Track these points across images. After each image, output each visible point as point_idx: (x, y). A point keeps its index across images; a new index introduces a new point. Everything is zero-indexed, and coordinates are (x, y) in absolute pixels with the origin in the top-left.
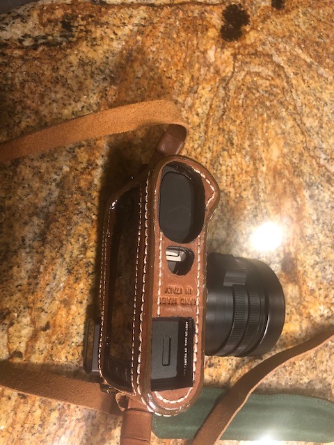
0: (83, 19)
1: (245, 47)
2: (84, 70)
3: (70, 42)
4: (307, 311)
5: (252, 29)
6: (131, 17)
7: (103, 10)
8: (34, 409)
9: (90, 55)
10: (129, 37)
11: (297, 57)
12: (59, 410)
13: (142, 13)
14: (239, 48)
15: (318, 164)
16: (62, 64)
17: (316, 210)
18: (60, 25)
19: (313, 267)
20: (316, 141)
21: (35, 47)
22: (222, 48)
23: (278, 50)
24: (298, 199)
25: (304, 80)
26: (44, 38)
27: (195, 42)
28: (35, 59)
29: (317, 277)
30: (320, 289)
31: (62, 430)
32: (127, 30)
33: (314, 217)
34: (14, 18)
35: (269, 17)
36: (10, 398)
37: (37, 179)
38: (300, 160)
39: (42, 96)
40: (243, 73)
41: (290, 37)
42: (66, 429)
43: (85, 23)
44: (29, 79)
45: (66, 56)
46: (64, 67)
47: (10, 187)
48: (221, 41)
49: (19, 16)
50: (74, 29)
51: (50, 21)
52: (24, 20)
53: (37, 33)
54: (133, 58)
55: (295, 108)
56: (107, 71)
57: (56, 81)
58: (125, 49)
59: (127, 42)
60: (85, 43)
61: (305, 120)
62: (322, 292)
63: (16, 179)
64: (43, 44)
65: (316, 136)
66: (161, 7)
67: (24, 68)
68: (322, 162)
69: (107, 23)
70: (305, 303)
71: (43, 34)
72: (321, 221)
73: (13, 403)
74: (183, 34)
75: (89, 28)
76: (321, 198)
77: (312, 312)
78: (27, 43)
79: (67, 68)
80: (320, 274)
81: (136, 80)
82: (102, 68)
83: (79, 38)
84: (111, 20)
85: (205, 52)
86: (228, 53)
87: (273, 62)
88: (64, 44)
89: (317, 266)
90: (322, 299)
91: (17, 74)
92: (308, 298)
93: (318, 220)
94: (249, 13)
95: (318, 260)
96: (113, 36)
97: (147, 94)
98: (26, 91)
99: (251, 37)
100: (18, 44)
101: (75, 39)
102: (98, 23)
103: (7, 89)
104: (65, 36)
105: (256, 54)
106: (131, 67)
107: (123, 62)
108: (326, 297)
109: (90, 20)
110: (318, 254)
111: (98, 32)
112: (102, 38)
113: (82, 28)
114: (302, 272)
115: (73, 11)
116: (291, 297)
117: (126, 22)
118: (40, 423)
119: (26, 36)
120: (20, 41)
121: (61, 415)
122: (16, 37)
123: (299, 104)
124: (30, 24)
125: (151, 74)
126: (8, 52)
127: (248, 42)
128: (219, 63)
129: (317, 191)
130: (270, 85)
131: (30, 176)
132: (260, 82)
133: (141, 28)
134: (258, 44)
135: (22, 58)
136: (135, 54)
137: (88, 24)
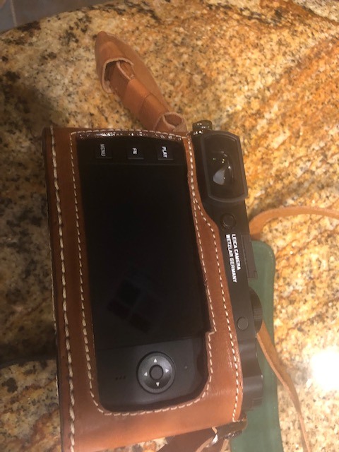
0: (292, 15)
2: (279, 48)
3: (277, 25)
6: (329, 29)
7: (310, 15)
9: (287, 40)
10: (323, 41)
16: (264, 37)
18: (273, 12)
21: (250, 18)
26: (259, 15)
28: (246, 25)
32: (323, 36)
37: (215, 104)
39: (242, 51)
43: (293, 18)
44: (237, 36)
45: (270, 33)
46: (265, 40)
50: (283, 19)
51: (267, 6)
53: (255, 10)
54: (320, 56)
56: (297, 56)
57: (256, 46)
58: (317, 47)
59: (320, 44)
60: (287, 30)
64: (257, 19)
67: (237, 28)
69: (310, 25)
71: (259, 12)
75: (294, 22)
78: (246, 13)
79: (268, 42)
81: (318, 73)
82: (294, 52)
83: (284, 26)
84: (313, 25)
88: (272, 25)
91: (231, 30)
96: (310, 35)
97: (322, 85)
98: (232, 43)
100: (239, 11)
101: (281, 25)
102: (302, 22)
103: (218, 36)
104: (275, 21)
106: (317, 61)
107: (312, 56)
109: (297, 18)
111: (300, 28)
112: (302, 33)
113: (290, 21)
115: (287, 7)
117: (324, 30)
119: (246, 8)
120: (241, 10)
122: (239, 6)
125: (332, 74)
126: (230, 13)
133: (335, 39)
135: (238, 21)
136: (323, 54)
137: (295, 19)
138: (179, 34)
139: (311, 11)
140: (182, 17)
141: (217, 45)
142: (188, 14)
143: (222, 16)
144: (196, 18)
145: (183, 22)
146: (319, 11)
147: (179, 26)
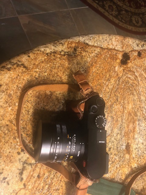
0: (80, 48)
1: (127, 68)
2: (77, 66)
3: (75, 55)
4: (131, 165)
5: (130, 62)
6: (95, 50)
7: (87, 46)
8: (41, 183)
9: (80, 61)
10: (93, 57)
11: (142, 74)
12: (49, 185)
13: (98, 50)
14: (125, 68)
15: (143, 113)
16: (71, 62)
17: (139, 129)
18: (73, 49)
19: (135, 149)
20: (143, 105)
21: (64, 55)
22: (120, 67)
23: (137, 71)
24: (135, 124)
25: (143, 83)
26: (67, 52)
27: (113, 63)
28: (64, 59)
29: (136, 153)
30: (136, 158)
31: (48, 192)
32: (93, 55)
33: (138, 132)
34: (60, 44)
35: (136, 59)
36: (34, 177)
37: (57, 101)
38: (137, 111)
39: (64, 72)
40: (125, 77)
41: (141, 67)
42: (50, 192)
43: (81, 50)
44: (60, 66)
45: (73, 60)
47: (48, 102)
48: (120, 64)
49: (61, 43)
50: (77, 51)
51: (70, 47)
52: (63, 45)
53: (66, 51)
54: (93, 65)
56: (84, 68)
58: (91, 61)
59: (92, 59)
60: (79, 57)
61: (141, 97)
62: (136, 159)
63: (50, 100)
64: (67, 55)
65: (143, 103)
66: (104, 49)
68: (144, 113)
69: (87, 51)
70: (131, 162)
71: (67, 51)
72: (140, 134)
73: (35, 180)
74: (109, 60)
75: (82, 52)
76: (141, 125)
77: (132, 165)
78: (62, 53)
79: (73, 64)
80: (137, 152)
81: (93, 73)
82: (83, 67)
84: (89, 50)
85: (115, 67)
86: (122, 69)
87: (135, 75)
88: (73, 56)
89: (136, 149)
90: (136, 161)
91: (57, 63)
92: (132, 160)
93: (139, 133)
94: (130, 56)
95: (137, 147)
96: (88, 56)
97: (95, 78)
98: (59, 70)
99: (130, 65)
100: (59, 53)
101: (77, 55)
102: (84, 51)
103: (53, 68)
104: (74, 53)
105: (130, 71)
106: (92, 68)
107: (90, 66)
108: (138, 161)
109: (82, 49)
110: (137, 145)
111: (84, 54)
112: (85, 56)
113: (80, 51)
114: (131, 150)
115: (78, 45)
116: (127, 159)
117: (93, 52)
118: (42, 188)
119: (62, 51)
120: (60, 52)
121: (49, 187)
122: (59, 50)
123: (140, 91)
124: (64, 47)
125: (97, 71)
126: (56, 55)
127: (129, 66)
128: (118, 72)
129: (141, 123)
130: (133, 82)
132: (130, 81)
133: (97, 55)
134: (131, 67)
135: (60, 58)
136: (94, 63)
138: (37, 72)
139: (87, 44)
140: (37, 63)
141: (53, 73)
142: (39, 61)
143: (53, 57)
144: (43, 62)
145: (38, 66)
146: (90, 43)
147: (36, 68)
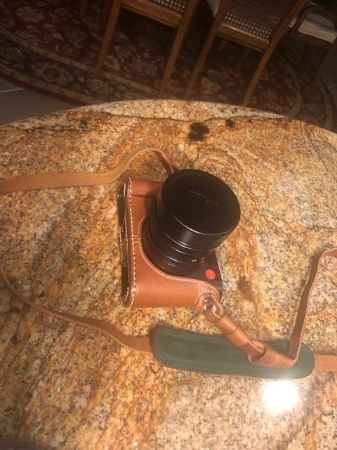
0: (95, 120)
1: (206, 145)
2: (92, 145)
3: (85, 130)
4: (263, 324)
5: (212, 136)
6: (127, 122)
7: (109, 117)
8: (21, 354)
9: (97, 138)
10: (125, 132)
11: (246, 154)
12: (41, 359)
13: (134, 121)
14: (202, 145)
15: (267, 220)
16: (77, 141)
17: (267, 250)
18: (80, 122)
19: (267, 291)
20: (264, 205)
21: (62, 131)
22: (189, 144)
23: (231, 149)
24: (250, 241)
25: (252, 168)
26: (68, 127)
27: (170, 139)
28: (60, 136)
29: (270, 299)
30: (274, 309)
31: (41, 376)
32: (123, 128)
33: (265, 255)
34: (51, 116)
35: (224, 131)
36: (4, 341)
37: (51, 200)
38: (251, 216)
39: (62, 156)
40: (205, 160)
41: (240, 143)
42: (44, 376)
44: (55, 146)
45: (81, 137)
46: (79, 143)
47: (32, 202)
48: (189, 140)
49: (54, 115)
50: (88, 124)
51: (73, 119)
52: (57, 117)
53: (64, 124)
54: (126, 143)
55: (245, 183)
57: (73, 149)
58: (121, 138)
59: (122, 134)
60: (94, 132)
61: (254, 191)
62: (276, 311)
63: (36, 199)
64: (67, 130)
65: (263, 202)
66: (148, 119)
67: (53, 140)
68: (270, 219)
69: (111, 124)
70: (261, 318)
71: (68, 125)
72: (271, 259)
73: (6, 346)
74: (162, 134)
75: (98, 125)
76: (270, 243)
77: (268, 326)
78: (57, 128)
79: (81, 143)
80: (273, 297)
82: (104, 146)
83: (91, 129)
84: (113, 122)
85: (177, 145)
86: (193, 147)
87: (227, 155)
88: (81, 131)
89: (270, 291)
90: (276, 317)
91: (48, 143)
92: (263, 314)
93: (269, 258)
94: (209, 127)
95: (271, 287)
96: (113, 130)
98: (52, 152)
99: (211, 140)
101: (88, 129)
102: (103, 123)
103: (40, 150)
104: (82, 127)
105: (214, 149)
106: (125, 147)
107: (119, 144)
108: (280, 316)
110: (270, 282)
111: (104, 128)
112: (106, 131)
113: (94, 124)
114: (257, 293)
115: (89, 116)
116: (247, 310)
117: (123, 124)
118: (24, 366)
119: (57, 125)
120: (53, 127)
121: (42, 363)
122: (50, 125)
123: (248, 181)
124: (61, 120)
126: (44, 131)
127: (209, 142)
128: (187, 152)
129: (266, 238)
130: (226, 168)
131: (46, 198)
132: (217, 165)
133: (133, 128)
134: (216, 144)
135: (52, 135)
136: (127, 141)
137: (98, 123)
138: (6, 157)
139: (108, 114)
140: (5, 145)
141: (40, 157)
142: (9, 141)
143: (39, 135)
144: (17, 142)
145: (7, 147)
146: (115, 112)
147: (4, 151)
